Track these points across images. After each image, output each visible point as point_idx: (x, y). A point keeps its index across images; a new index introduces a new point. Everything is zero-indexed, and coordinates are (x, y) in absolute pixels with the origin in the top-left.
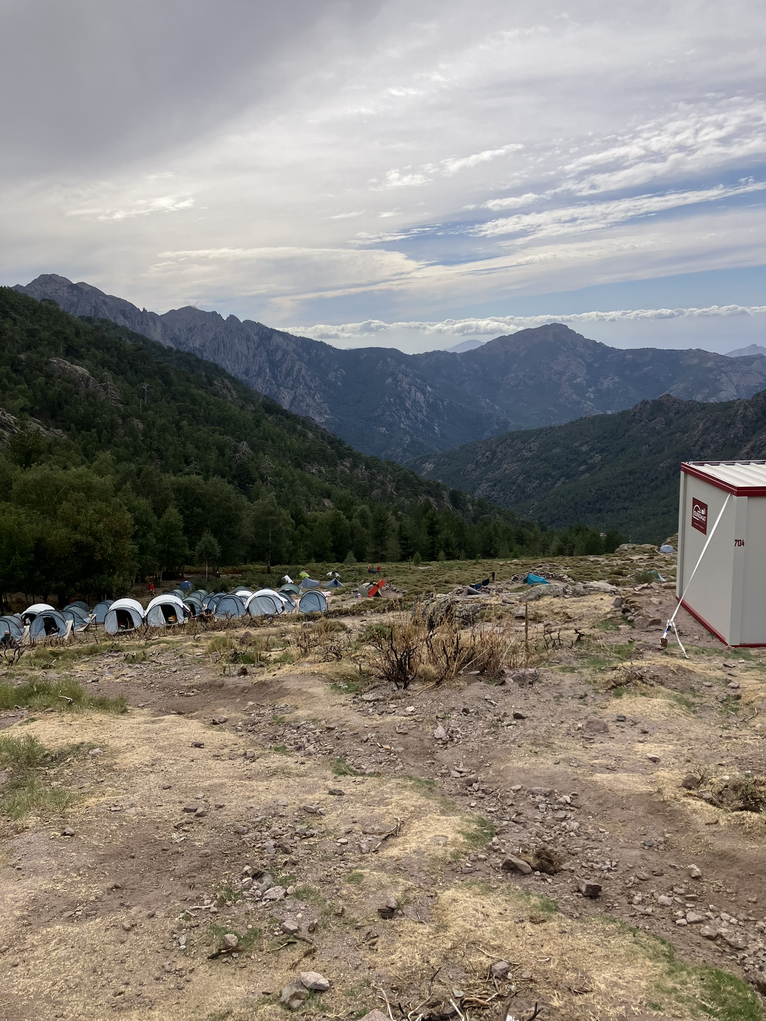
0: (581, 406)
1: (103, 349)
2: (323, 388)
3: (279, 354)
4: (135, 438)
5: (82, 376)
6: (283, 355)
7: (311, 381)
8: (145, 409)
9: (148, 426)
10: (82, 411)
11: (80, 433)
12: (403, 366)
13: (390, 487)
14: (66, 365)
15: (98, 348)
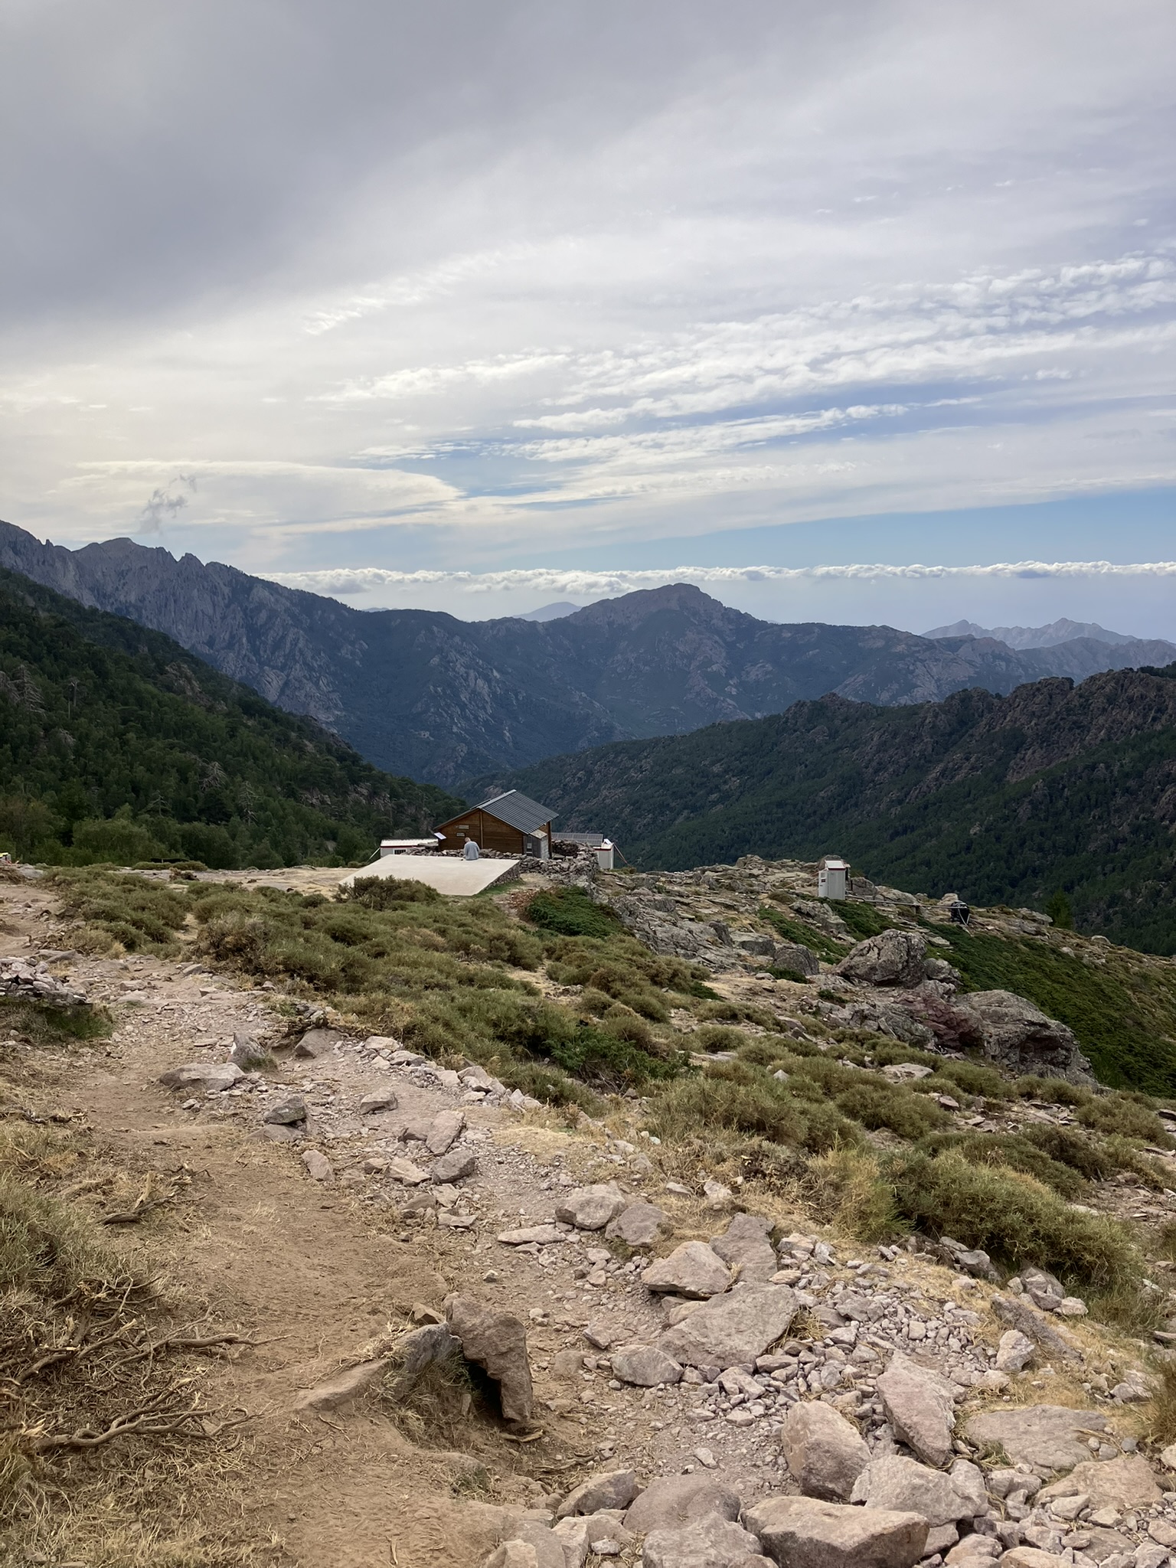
0: (718, 706)
2: (332, 669)
3: (264, 615)
4: (64, 757)
6: (269, 618)
7: (313, 657)
8: (76, 716)
9: (80, 739)
12: (457, 639)
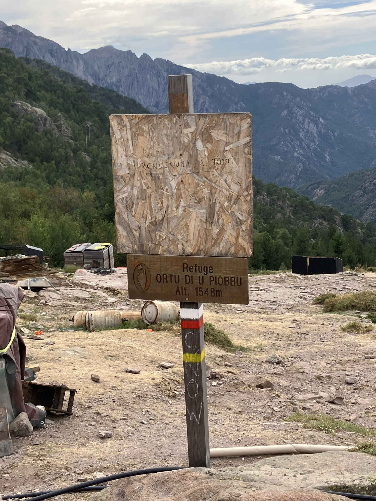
1: (51, 91)
4: (84, 169)
5: (41, 116)
8: (90, 144)
9: (93, 157)
10: (43, 145)
11: (42, 164)
12: (298, 99)
13: (288, 212)
14: (28, 107)
15: (47, 90)
